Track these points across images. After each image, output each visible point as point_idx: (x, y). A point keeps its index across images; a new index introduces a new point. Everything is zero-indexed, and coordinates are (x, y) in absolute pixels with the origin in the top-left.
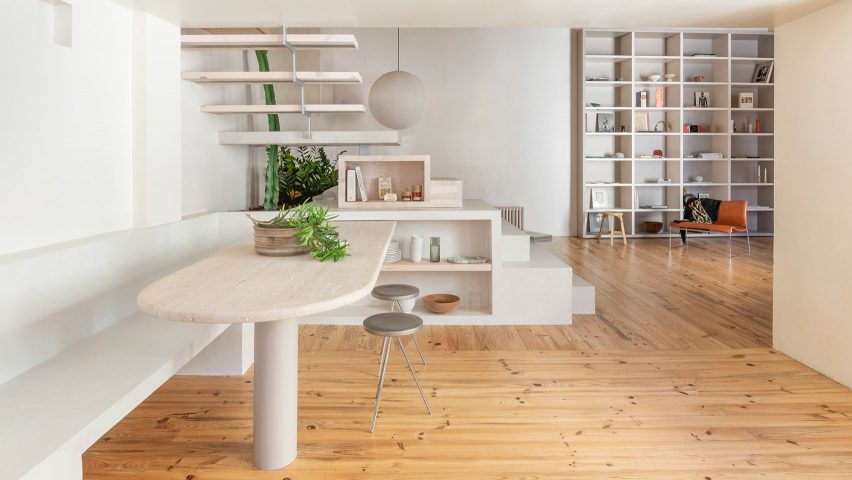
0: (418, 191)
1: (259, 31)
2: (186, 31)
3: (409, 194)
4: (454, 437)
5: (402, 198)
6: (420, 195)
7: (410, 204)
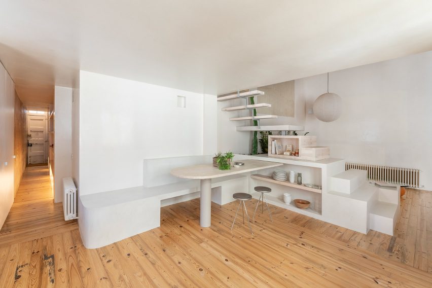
0: (297, 152)
1: (236, 93)
2: (219, 96)
3: (294, 153)
4: (253, 244)
5: (291, 154)
6: (298, 153)
7: (293, 157)
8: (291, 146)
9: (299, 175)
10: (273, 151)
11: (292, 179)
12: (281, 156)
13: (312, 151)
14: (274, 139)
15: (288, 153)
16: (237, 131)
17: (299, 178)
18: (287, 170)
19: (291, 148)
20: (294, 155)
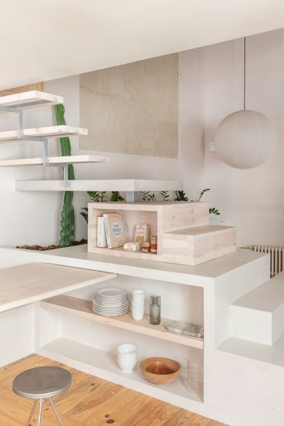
0: (154, 242)
3: (147, 244)
5: (141, 249)
6: (155, 247)
7: (145, 256)
8: (145, 227)
9: (155, 301)
10: (101, 242)
11: (139, 311)
12: (117, 253)
13: (188, 242)
14: (102, 213)
15: (134, 246)
16: (17, 190)
17: (155, 309)
18: (128, 287)
19: (145, 231)
20: (147, 251)
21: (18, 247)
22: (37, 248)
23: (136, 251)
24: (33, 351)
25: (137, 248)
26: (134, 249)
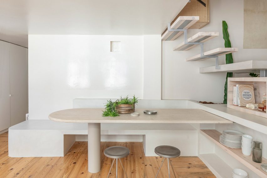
5: (258, 109)
9: (258, 145)
10: (235, 102)
14: (235, 84)
15: (253, 106)
16: (200, 73)
20: (262, 110)
21: (200, 102)
22: (205, 103)
23: (254, 110)
24: (197, 155)
25: (256, 107)
26: (253, 108)
